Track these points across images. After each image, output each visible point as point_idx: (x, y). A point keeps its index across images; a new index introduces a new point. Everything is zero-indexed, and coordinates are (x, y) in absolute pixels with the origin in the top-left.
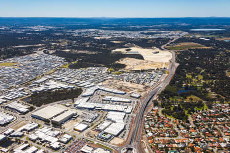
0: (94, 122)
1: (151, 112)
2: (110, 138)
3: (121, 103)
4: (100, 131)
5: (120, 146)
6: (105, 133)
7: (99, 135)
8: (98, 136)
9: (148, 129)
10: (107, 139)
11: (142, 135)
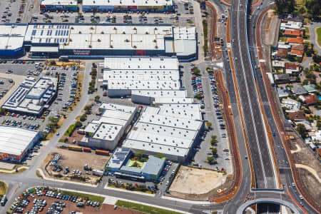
0: (54, 111)
1: (282, 45)
2: (163, 173)
3: (136, 16)
4: (103, 149)
5: (224, 198)
6: (132, 155)
7: (112, 165)
8: (108, 171)
9: (301, 115)
10: (156, 180)
11: (290, 145)
